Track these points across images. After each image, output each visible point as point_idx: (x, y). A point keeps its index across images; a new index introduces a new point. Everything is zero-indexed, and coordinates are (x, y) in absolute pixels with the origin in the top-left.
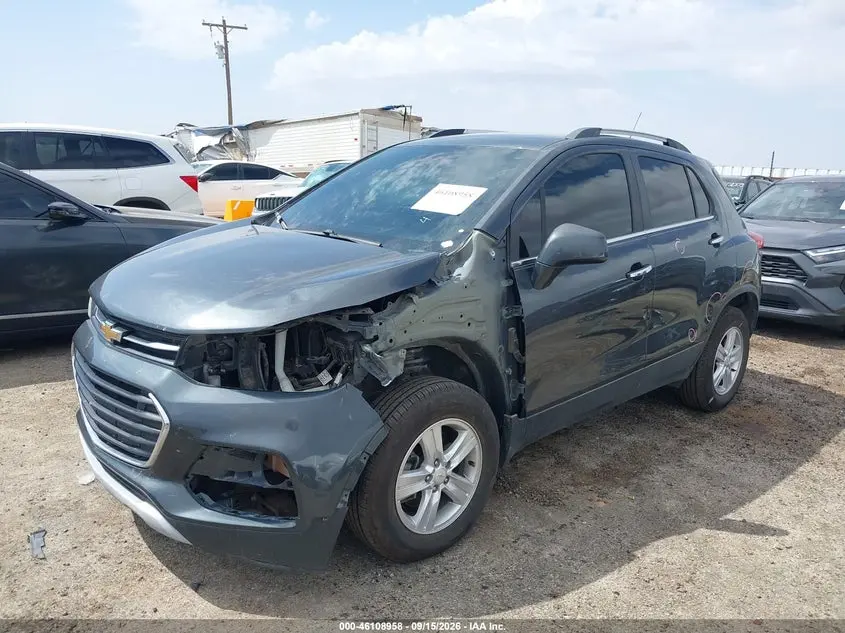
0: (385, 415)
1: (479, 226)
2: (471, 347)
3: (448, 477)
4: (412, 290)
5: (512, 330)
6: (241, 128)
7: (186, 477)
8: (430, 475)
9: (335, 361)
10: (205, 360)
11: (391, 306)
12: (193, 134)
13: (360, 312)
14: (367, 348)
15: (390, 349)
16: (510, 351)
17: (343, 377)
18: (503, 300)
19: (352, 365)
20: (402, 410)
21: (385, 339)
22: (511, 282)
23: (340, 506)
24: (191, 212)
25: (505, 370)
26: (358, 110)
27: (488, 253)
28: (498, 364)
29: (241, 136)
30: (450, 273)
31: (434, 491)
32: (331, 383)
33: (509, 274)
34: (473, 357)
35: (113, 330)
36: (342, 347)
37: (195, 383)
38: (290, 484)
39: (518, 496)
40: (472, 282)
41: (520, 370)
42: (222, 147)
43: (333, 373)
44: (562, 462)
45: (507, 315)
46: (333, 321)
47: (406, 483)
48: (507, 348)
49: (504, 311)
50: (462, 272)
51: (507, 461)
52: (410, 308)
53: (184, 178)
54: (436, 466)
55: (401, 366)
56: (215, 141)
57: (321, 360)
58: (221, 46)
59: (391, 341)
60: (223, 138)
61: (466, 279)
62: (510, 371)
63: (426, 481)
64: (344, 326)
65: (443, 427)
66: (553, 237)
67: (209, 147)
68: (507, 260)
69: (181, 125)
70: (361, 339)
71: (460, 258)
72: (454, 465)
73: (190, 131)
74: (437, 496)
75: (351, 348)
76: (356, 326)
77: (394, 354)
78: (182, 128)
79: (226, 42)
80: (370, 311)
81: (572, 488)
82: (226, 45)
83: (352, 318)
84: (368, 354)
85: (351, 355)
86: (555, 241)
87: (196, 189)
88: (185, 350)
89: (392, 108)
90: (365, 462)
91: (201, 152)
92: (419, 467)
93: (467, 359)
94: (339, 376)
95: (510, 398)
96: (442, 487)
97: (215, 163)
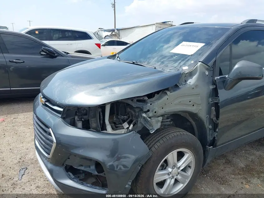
0: (150, 146)
1: (201, 60)
2: (194, 116)
3: (178, 173)
4: (167, 89)
5: (213, 108)
6: (118, 30)
7: (63, 165)
8: (170, 173)
9: (130, 118)
10: (76, 114)
11: (156, 96)
12: (103, 31)
13: (142, 98)
14: (144, 115)
15: (154, 116)
16: (212, 118)
17: (133, 126)
18: (210, 95)
19: (137, 121)
20: (158, 144)
21: (153, 111)
22: (215, 86)
23: (127, 186)
24: (98, 55)
25: (208, 126)
26: (155, 23)
27: (205, 73)
28: (205, 124)
29: (117, 32)
30: (186, 81)
31: (172, 179)
32: (128, 128)
33: (214, 83)
34: (195, 120)
35: (42, 99)
36: (133, 113)
37: (68, 126)
38: (105, 174)
39: (209, 178)
40: (196, 86)
41: (215, 126)
42: (112, 35)
43: (129, 124)
44: (228, 162)
45: (211, 102)
46: (130, 102)
47: (159, 176)
48: (210, 117)
49: (210, 100)
50: (192, 81)
51: (206, 164)
52: (165, 98)
53: (96, 44)
54: (173, 168)
55: (159, 124)
56: (109, 33)
57: (124, 118)
58: (113, 4)
59: (155, 112)
60: (112, 33)
61: (193, 85)
62: (211, 127)
63: (168, 174)
64: (134, 105)
65: (178, 152)
66: (236, 66)
67: (107, 36)
68: (213, 76)
69: (100, 29)
70: (141, 110)
71: (191, 74)
72: (181, 168)
73: (102, 30)
74: (173, 181)
75: (137, 114)
76: (140, 104)
77: (157, 119)
78: (100, 30)
79: (115, 3)
80: (146, 98)
81: (233, 176)
82: (115, 4)
83: (138, 101)
84: (144, 118)
85: (137, 117)
86: (237, 68)
87: (100, 48)
88: (65, 111)
89: (166, 22)
90: (140, 168)
91: (105, 37)
92: (165, 169)
93: (191, 120)
94: (132, 126)
95: (210, 138)
96: (175, 177)
97: (108, 40)
